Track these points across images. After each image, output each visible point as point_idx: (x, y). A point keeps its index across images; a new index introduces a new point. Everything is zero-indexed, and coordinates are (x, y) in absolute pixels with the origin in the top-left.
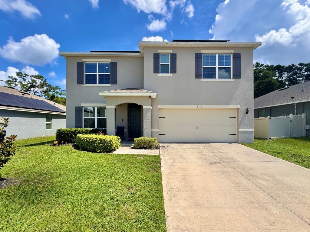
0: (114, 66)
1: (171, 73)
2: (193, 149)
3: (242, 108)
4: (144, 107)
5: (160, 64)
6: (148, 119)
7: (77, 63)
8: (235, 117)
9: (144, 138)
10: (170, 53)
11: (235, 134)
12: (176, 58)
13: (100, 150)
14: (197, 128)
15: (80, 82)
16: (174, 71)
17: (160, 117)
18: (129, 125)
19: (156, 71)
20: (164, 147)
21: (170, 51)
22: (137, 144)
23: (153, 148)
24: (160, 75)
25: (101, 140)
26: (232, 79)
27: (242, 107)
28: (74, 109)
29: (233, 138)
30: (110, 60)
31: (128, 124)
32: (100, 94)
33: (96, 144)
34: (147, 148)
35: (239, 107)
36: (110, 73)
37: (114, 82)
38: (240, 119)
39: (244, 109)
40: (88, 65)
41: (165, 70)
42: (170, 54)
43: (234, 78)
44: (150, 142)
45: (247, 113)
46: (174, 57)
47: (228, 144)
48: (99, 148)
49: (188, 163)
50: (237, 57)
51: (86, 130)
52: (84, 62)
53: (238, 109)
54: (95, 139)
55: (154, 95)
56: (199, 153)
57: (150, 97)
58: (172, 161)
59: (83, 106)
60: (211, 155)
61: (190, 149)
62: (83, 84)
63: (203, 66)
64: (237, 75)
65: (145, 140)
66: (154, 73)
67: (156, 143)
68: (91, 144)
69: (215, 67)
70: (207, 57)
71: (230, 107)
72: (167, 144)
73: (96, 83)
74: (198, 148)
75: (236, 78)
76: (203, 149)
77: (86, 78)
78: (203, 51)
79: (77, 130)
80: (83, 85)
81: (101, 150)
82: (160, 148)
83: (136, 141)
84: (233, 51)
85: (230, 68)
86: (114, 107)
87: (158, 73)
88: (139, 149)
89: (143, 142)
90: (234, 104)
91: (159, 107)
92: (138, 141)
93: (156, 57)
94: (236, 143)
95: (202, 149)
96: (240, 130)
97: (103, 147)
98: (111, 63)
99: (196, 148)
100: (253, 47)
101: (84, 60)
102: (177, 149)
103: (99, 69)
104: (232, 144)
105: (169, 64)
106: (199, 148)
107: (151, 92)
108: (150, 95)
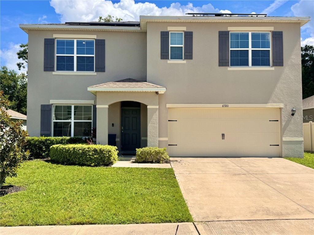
0: (101, 44)
1: (185, 58)
2: (215, 163)
3: (286, 108)
4: (148, 107)
5: (170, 46)
6: (154, 123)
7: (45, 39)
8: (278, 121)
9: (150, 148)
10: (184, 31)
11: (278, 145)
12: (192, 38)
13: (94, 163)
14: (223, 135)
15: (48, 67)
16: (189, 56)
17: (169, 121)
18: (123, 131)
19: (164, 55)
20: (176, 161)
21: (184, 29)
22: (141, 156)
23: (161, 161)
24: (170, 61)
25: (95, 150)
26: (272, 67)
27: (286, 105)
28: (40, 108)
29: (275, 150)
30: (95, 37)
31: (121, 130)
32: (89, 89)
33: (89, 155)
34: (154, 161)
35: (282, 105)
36: (94, 56)
37: (101, 68)
38: (284, 124)
39: (289, 108)
40: (61, 43)
41: (177, 54)
42: (183, 33)
43: (274, 65)
44: (157, 153)
45: (293, 115)
46: (189, 36)
47: (267, 158)
48: (93, 161)
49: (207, 174)
50: (278, 36)
51: (62, 140)
52: (56, 38)
53: (280, 109)
54: (87, 149)
55: (162, 91)
56: (222, 166)
57: (157, 93)
58: (188, 173)
59: (52, 104)
60: (238, 169)
61: (212, 163)
62: (53, 71)
63: (231, 49)
64: (279, 62)
65: (151, 151)
66: (161, 59)
67: (166, 156)
68: (81, 155)
69: (248, 51)
70: (236, 36)
71: (269, 105)
72: (180, 158)
73: (73, 70)
74: (222, 163)
75: (276, 66)
76: (229, 163)
77: (57, 62)
78: (230, 29)
79: (48, 140)
80: (54, 73)
81: (96, 164)
82: (172, 163)
83: (139, 153)
84: (272, 29)
85: (269, 51)
86: (107, 106)
87: (166, 59)
88: (144, 163)
89: (149, 154)
90: (275, 102)
91: (168, 106)
92: (142, 152)
93: (165, 36)
94: (280, 157)
95: (227, 164)
96: (284, 139)
97: (98, 159)
98: (96, 40)
99: (220, 162)
100: (300, 23)
101: (55, 36)
102: (193, 163)
103: (77, 49)
104: (273, 158)
105: (183, 46)
106: (224, 162)
107: (158, 86)
108: (157, 91)
